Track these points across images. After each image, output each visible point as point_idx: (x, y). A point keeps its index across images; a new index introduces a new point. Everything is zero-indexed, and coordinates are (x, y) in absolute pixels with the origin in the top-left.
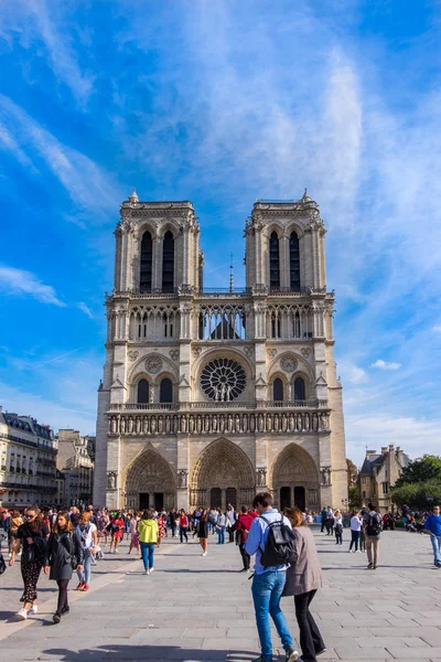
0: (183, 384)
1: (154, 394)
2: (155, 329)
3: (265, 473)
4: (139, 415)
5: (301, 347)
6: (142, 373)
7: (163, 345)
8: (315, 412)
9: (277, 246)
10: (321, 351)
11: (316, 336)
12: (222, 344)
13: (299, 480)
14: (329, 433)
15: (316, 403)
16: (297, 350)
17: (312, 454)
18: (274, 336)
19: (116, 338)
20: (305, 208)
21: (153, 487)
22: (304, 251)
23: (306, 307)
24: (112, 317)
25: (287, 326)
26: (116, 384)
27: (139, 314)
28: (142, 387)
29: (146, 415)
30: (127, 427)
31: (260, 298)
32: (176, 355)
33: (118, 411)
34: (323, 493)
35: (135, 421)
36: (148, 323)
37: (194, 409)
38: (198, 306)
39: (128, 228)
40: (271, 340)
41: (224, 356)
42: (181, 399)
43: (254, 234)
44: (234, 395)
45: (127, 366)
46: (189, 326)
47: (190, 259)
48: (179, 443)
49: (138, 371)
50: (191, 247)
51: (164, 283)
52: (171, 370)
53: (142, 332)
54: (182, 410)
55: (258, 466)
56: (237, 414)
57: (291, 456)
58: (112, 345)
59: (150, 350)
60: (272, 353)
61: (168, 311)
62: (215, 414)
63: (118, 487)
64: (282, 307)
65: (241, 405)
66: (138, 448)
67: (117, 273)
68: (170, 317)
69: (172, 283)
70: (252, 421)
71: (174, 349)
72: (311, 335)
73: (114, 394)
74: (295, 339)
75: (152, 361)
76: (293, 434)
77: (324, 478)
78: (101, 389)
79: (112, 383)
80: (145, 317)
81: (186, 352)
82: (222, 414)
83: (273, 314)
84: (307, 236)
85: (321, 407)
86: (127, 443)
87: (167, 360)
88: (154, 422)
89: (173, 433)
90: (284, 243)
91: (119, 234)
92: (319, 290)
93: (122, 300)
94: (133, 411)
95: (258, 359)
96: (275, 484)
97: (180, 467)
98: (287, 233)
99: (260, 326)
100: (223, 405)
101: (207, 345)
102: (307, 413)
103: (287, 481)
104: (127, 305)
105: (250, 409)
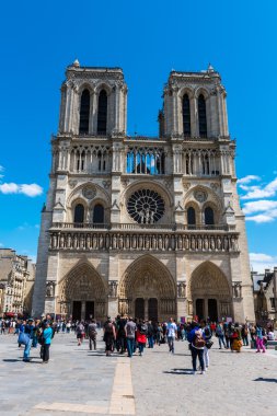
0: (115, 208)
1: (88, 215)
2: (91, 161)
3: (185, 286)
4: (76, 233)
5: (210, 182)
6: (79, 198)
7: (98, 176)
8: (226, 235)
9: (188, 105)
10: (227, 187)
11: (223, 174)
12: (146, 178)
13: (213, 293)
14: (239, 253)
15: (226, 227)
16: (206, 185)
17: (225, 270)
18: (188, 172)
19: (59, 169)
20: (211, 77)
21: (86, 295)
22: (210, 108)
23: (214, 151)
24: (56, 153)
25: (198, 164)
26: (58, 207)
27: (78, 151)
28: (78, 210)
29: (82, 233)
30: (65, 243)
31: (177, 142)
32: (108, 185)
33: (58, 229)
34: (236, 306)
35: (73, 238)
36: (86, 159)
37: (123, 229)
38: (126, 146)
39: (73, 87)
40: (185, 175)
41: (146, 187)
42: (113, 221)
43: (171, 94)
44: (155, 219)
45: (67, 194)
46: (120, 164)
47: (121, 110)
48: (111, 258)
49: (76, 196)
50: (121, 102)
51: (99, 129)
52: (104, 197)
53: (80, 166)
54: (113, 229)
55: (178, 279)
56: (160, 235)
57: (203, 274)
58: (55, 175)
59: (86, 181)
60: (186, 185)
61: (102, 150)
62: (141, 234)
63: (56, 295)
64: (194, 150)
65: (163, 227)
66: (74, 262)
67: (62, 119)
68: (104, 155)
69: (105, 130)
70: (174, 241)
71: (107, 179)
72: (218, 172)
73: (55, 215)
74: (206, 175)
75: (88, 189)
76: (208, 253)
77: (236, 292)
78: (44, 210)
79: (54, 205)
80: (83, 154)
81: (117, 184)
82: (147, 234)
83: (187, 155)
84: (213, 97)
85: (230, 231)
86: (65, 257)
87: (100, 188)
88: (95, 240)
89: (105, 248)
90: (194, 103)
91: (64, 89)
92: (224, 137)
93: (65, 139)
94: (71, 229)
95: (176, 190)
96: (193, 296)
97: (111, 278)
98: (196, 95)
99: (177, 164)
100: (148, 227)
101: (134, 177)
102: (219, 235)
103: (201, 294)
104: (69, 144)
105: (171, 231)
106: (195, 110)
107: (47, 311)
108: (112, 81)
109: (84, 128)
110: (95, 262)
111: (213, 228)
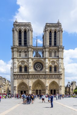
0: (30, 68)
1: (23, 70)
2: (23, 55)
3: (48, 87)
4: (20, 74)
5: (56, 59)
6: (20, 65)
7: (25, 58)
8: (59, 74)
9: (51, 35)
10: (60, 61)
11: (60, 57)
12: (38, 59)
14: (62, 79)
17: (58, 83)
18: (50, 57)
19: (14, 57)
20: (58, 25)
22: (58, 36)
23: (58, 50)
24: (13, 52)
25: (53, 54)
27: (19, 51)
28: (20, 68)
29: (22, 74)
30: (18, 77)
31: (47, 48)
32: (28, 61)
33: (15, 73)
37: (32, 73)
38: (33, 49)
39: (16, 30)
41: (38, 61)
42: (30, 71)
43: (46, 32)
44: (41, 70)
45: (17, 64)
48: (29, 81)
51: (24, 44)
52: (27, 64)
53: (20, 55)
54: (30, 73)
55: (46, 85)
56: (42, 74)
58: (13, 59)
59: (22, 60)
60: (49, 61)
63: (16, 89)
64: (52, 50)
65: (43, 72)
67: (14, 41)
68: (26, 52)
70: (45, 76)
71: (27, 59)
73: (14, 70)
74: (55, 58)
75: (22, 62)
76: (54, 79)
77: (60, 88)
79: (14, 67)
80: (21, 52)
81: (30, 61)
82: (38, 74)
83: (50, 52)
85: (60, 73)
87: (26, 62)
89: (28, 78)
91: (13, 31)
92: (61, 46)
93: (15, 48)
97: (30, 85)
98: (54, 32)
99: (47, 55)
100: (39, 72)
101: (35, 59)
102: (57, 74)
104: (16, 49)
105: (45, 73)
109: (20, 44)
111: (56, 72)
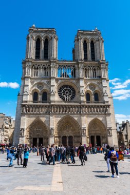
0: (52, 94)
1: (40, 97)
2: (41, 72)
3: (85, 130)
4: (34, 106)
5: (97, 81)
6: (36, 89)
7: (44, 79)
8: (104, 106)
9: (86, 46)
10: (104, 83)
11: (102, 77)
12: (66, 79)
13: (98, 133)
14: (110, 114)
15: (104, 102)
16: (95, 82)
17: (104, 122)
19: (26, 75)
20: (96, 32)
21: (39, 135)
22: (96, 47)
23: (98, 67)
24: (24, 68)
25: (91, 73)
26: (26, 93)
27: (35, 67)
28: (35, 95)
29: (37, 106)
30: (29, 110)
31: (81, 63)
32: (49, 83)
33: (26, 103)
34: (109, 139)
35: (33, 108)
36: (38, 71)
37: (56, 103)
38: (57, 65)
39: (32, 37)
40: (85, 78)
41: (67, 84)
42: (51, 99)
43: (78, 41)
44: (72, 99)
45: (30, 87)
46: (55, 73)
47: (55, 48)
48: (51, 117)
49: (34, 88)
50: (55, 44)
51: (44, 57)
52: (47, 88)
53: (36, 74)
54: (52, 104)
55: (82, 127)
56: (74, 106)
57: (94, 124)
58: (24, 78)
59: (39, 81)
60: (85, 83)
61: (46, 66)
62: (65, 106)
63: (25, 135)
64: (89, 67)
65: (75, 102)
66: (33, 119)
67: (27, 53)
68: (47, 69)
69: (47, 57)
70: (80, 109)
71: (48, 80)
72: (100, 77)
73: (24, 97)
74: (95, 78)
75: (40, 85)
76: (96, 114)
77: (109, 132)
78: (19, 95)
79: (24, 92)
80: (37, 68)
81: (53, 82)
82: (68, 106)
83: (86, 69)
84: (97, 42)
85: (106, 104)
86: (29, 117)
87: (45, 84)
88: (43, 109)
89: (48, 113)
90: (89, 45)
91: (28, 38)
93: (29, 61)
94: (32, 103)
95: (81, 85)
96: (89, 134)
97: (51, 127)
98: (90, 41)
99: (81, 73)
100: (68, 102)
101: (61, 79)
102: (101, 106)
103: (93, 133)
104: (30, 63)
105: (79, 104)
106: (89, 48)
107: (20, 143)
108: (50, 35)
109: (37, 56)
110: (43, 119)
111: (98, 103)
